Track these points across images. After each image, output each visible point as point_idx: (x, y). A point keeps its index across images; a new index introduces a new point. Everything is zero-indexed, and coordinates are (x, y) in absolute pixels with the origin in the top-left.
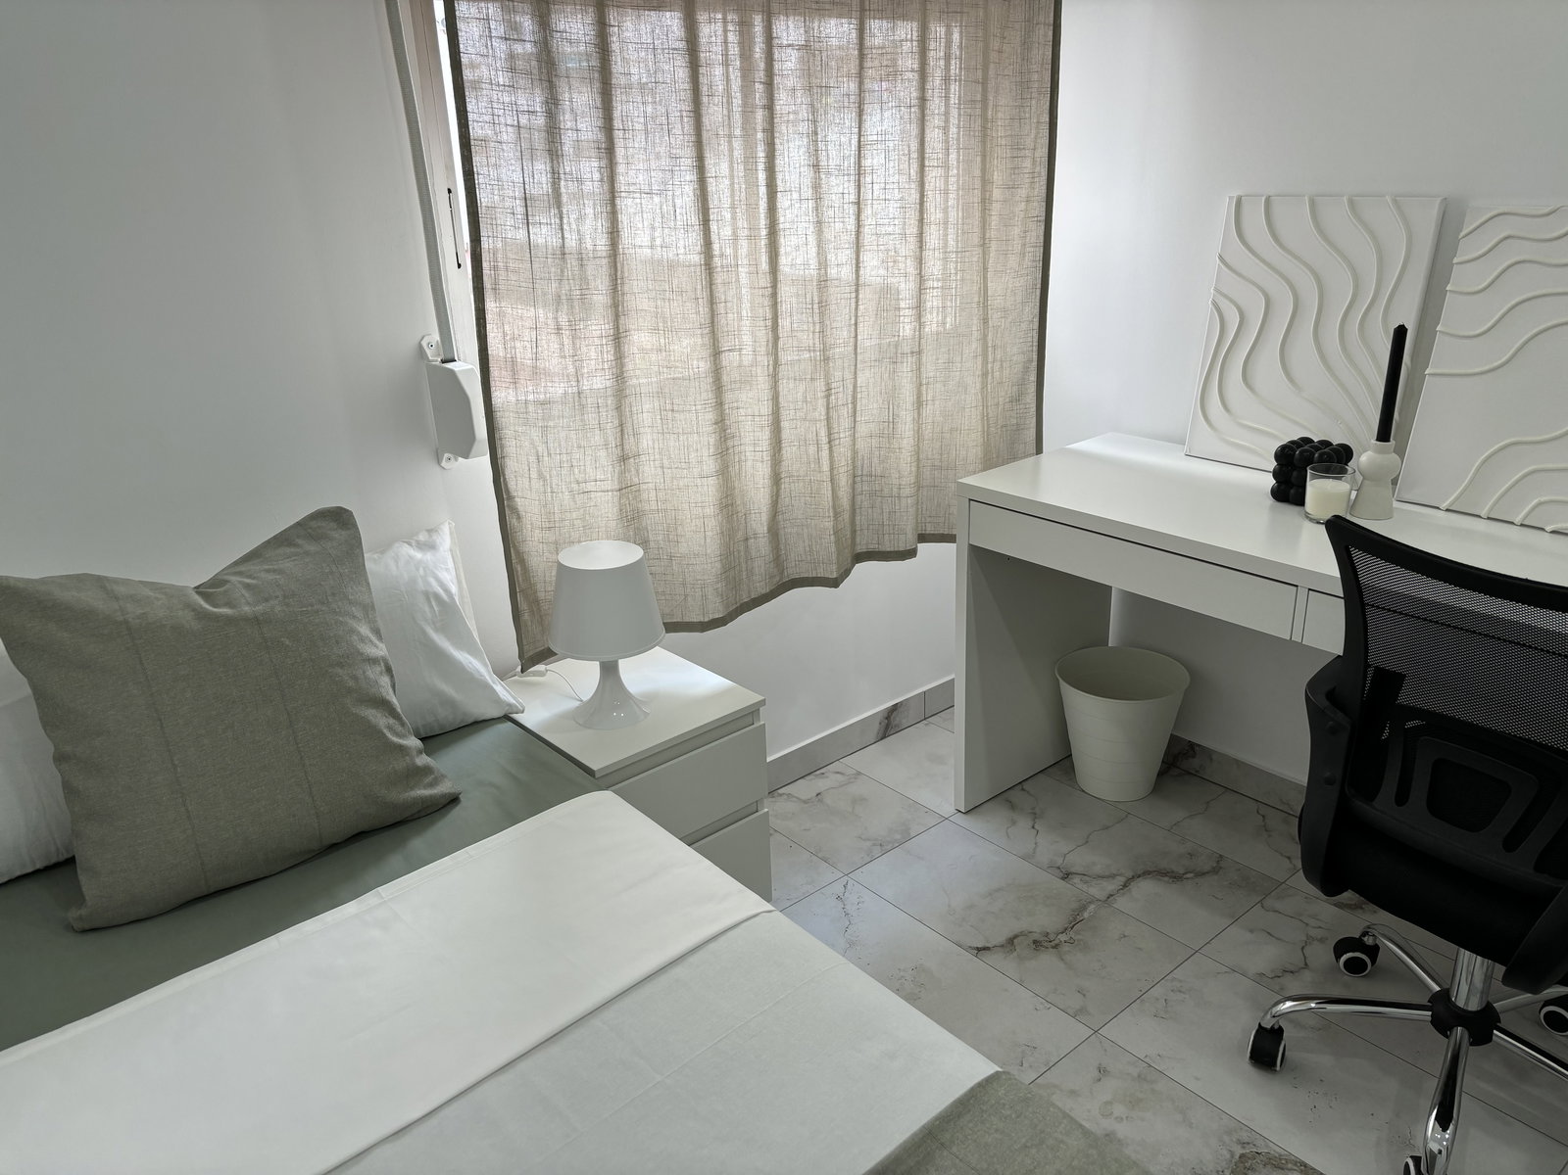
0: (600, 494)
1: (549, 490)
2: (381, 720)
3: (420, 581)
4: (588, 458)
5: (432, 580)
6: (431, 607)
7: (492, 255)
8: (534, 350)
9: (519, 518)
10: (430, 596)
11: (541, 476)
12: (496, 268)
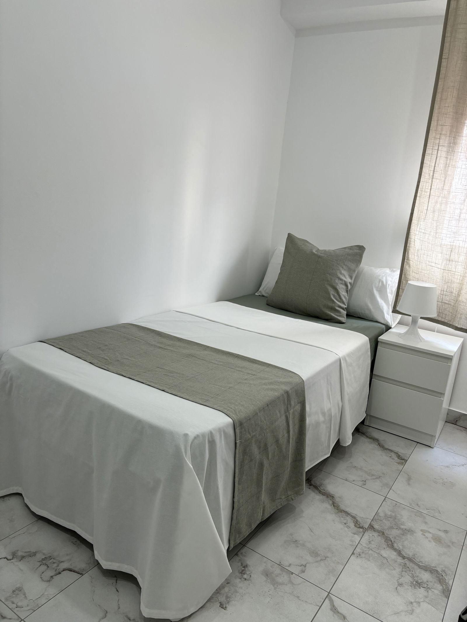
0: (436, 268)
1: (419, 261)
2: (332, 292)
3: (381, 277)
4: (434, 255)
5: (384, 278)
6: (379, 284)
7: (422, 187)
8: (425, 216)
9: (410, 267)
10: (381, 281)
11: (417, 255)
12: (422, 191)
